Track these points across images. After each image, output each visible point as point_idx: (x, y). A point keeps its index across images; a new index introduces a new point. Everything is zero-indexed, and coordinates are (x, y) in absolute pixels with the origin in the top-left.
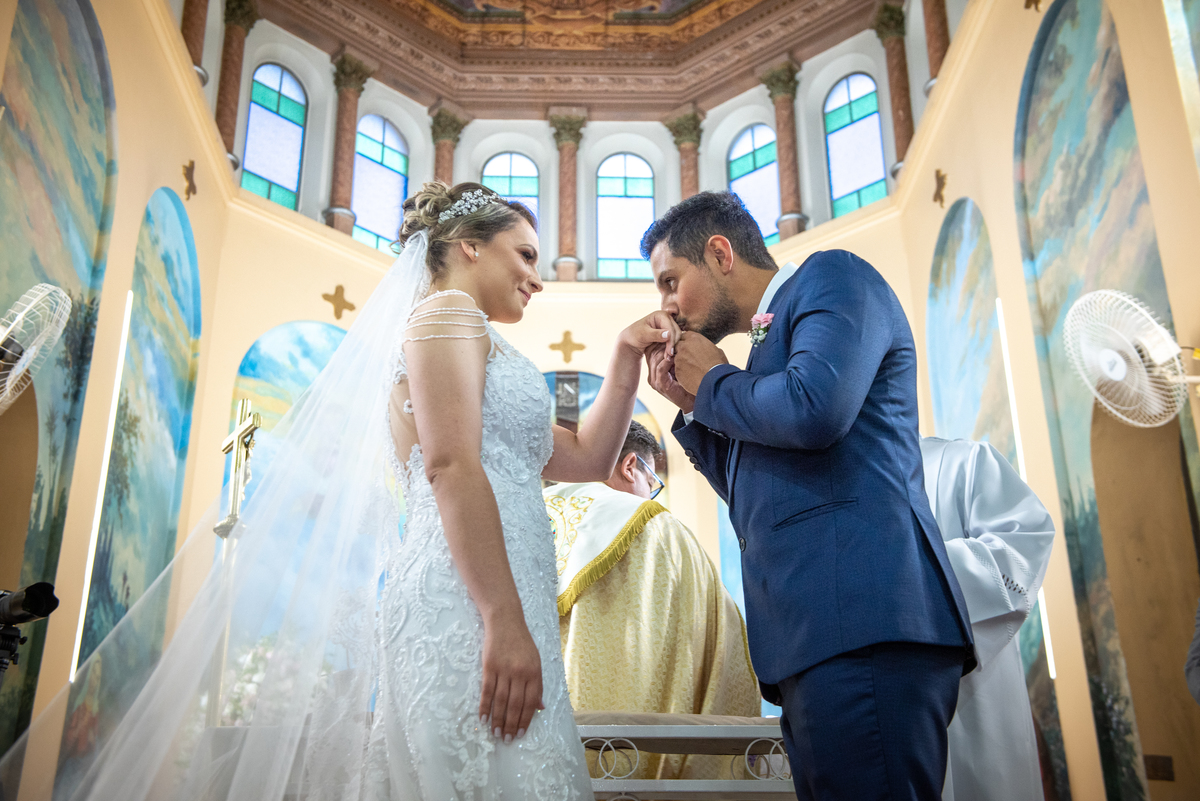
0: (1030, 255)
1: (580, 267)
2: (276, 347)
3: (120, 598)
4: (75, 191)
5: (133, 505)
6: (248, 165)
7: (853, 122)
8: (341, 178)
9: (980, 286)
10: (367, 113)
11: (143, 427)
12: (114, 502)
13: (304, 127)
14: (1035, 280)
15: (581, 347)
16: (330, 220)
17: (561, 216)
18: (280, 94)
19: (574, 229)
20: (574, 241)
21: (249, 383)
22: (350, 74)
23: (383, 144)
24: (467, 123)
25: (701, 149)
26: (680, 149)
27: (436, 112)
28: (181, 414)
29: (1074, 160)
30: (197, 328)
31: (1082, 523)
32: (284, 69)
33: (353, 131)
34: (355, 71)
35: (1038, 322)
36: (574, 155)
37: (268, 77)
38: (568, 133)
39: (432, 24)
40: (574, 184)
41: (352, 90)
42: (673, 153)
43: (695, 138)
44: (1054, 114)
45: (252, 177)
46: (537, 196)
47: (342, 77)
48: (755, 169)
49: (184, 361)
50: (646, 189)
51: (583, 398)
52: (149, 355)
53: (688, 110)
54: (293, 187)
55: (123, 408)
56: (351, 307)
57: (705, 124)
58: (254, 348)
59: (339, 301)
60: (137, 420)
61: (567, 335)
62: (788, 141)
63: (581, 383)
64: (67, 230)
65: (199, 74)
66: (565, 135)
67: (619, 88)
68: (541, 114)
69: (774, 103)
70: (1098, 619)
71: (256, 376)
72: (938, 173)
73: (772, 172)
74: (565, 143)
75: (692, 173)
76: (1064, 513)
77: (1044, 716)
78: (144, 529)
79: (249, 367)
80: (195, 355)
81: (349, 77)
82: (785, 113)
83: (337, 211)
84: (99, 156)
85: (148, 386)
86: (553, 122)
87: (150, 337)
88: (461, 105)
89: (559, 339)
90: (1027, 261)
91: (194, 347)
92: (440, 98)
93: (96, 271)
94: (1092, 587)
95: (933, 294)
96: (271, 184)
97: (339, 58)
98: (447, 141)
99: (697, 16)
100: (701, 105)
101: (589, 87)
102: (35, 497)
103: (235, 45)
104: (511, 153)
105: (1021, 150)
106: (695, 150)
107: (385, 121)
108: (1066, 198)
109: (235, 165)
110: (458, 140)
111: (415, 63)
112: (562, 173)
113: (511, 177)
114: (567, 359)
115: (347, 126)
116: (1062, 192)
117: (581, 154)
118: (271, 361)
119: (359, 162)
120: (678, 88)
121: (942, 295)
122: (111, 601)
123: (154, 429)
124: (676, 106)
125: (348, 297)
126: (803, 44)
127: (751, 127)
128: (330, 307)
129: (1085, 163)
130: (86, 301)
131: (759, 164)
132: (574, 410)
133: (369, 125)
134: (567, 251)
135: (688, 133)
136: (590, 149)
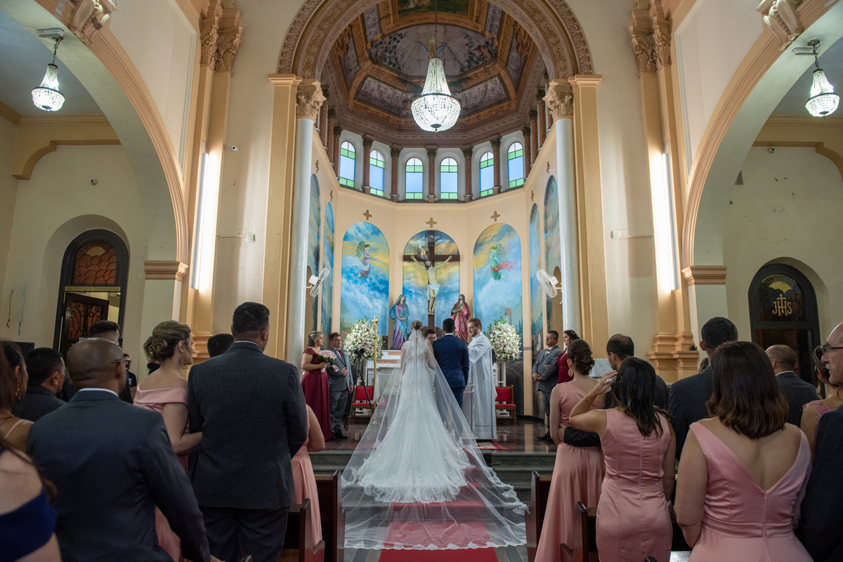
1: (435, 198)
2: (352, 231)
3: (325, 310)
6: (341, 175)
7: (515, 158)
8: (366, 175)
9: (538, 229)
10: (373, 151)
13: (355, 159)
14: (546, 238)
15: (435, 223)
16: (364, 191)
17: (430, 181)
18: (348, 150)
19: (434, 185)
20: (433, 189)
21: (346, 242)
23: (378, 160)
24: (402, 150)
25: (472, 158)
27: (392, 147)
29: (553, 218)
30: (333, 231)
32: (349, 142)
33: (369, 157)
34: (369, 141)
35: (546, 250)
36: (433, 161)
37: (345, 145)
38: (432, 153)
39: (391, 121)
40: (433, 170)
41: (368, 146)
42: (464, 159)
43: (470, 155)
45: (342, 179)
46: (423, 173)
47: (365, 143)
48: (488, 167)
50: (455, 169)
51: (436, 238)
53: (468, 146)
54: (353, 180)
55: (323, 264)
56: (371, 216)
57: (474, 150)
58: (347, 232)
59: (367, 215)
61: (431, 219)
62: (497, 161)
63: (436, 234)
64: (314, 233)
67: (447, 139)
68: (424, 147)
69: (493, 148)
71: (348, 240)
72: (532, 191)
73: (492, 168)
74: (431, 156)
75: (469, 167)
76: (547, 298)
77: (542, 341)
79: (346, 238)
80: (333, 239)
81: (367, 144)
82: (496, 152)
83: (366, 187)
84: (318, 208)
86: (427, 150)
88: (399, 144)
89: (429, 220)
90: (545, 233)
91: (333, 237)
92: (393, 143)
93: (318, 237)
95: (531, 222)
96: (347, 180)
97: (364, 137)
98: (396, 157)
99: (471, 117)
100: (472, 145)
101: (438, 139)
104: (415, 158)
105: (546, 203)
106: (470, 159)
107: (378, 151)
108: (551, 225)
110: (399, 156)
111: (386, 134)
113: (415, 166)
114: (431, 227)
115: (368, 159)
117: (436, 159)
118: (351, 235)
119: (371, 167)
120: (465, 138)
121: (532, 225)
124: (465, 145)
125: (370, 213)
126: (502, 132)
127: (487, 152)
128: (365, 217)
129: (554, 220)
130: (318, 246)
131: (489, 165)
132: (434, 243)
133: (373, 154)
134: (431, 192)
135: (468, 153)
136: (438, 158)
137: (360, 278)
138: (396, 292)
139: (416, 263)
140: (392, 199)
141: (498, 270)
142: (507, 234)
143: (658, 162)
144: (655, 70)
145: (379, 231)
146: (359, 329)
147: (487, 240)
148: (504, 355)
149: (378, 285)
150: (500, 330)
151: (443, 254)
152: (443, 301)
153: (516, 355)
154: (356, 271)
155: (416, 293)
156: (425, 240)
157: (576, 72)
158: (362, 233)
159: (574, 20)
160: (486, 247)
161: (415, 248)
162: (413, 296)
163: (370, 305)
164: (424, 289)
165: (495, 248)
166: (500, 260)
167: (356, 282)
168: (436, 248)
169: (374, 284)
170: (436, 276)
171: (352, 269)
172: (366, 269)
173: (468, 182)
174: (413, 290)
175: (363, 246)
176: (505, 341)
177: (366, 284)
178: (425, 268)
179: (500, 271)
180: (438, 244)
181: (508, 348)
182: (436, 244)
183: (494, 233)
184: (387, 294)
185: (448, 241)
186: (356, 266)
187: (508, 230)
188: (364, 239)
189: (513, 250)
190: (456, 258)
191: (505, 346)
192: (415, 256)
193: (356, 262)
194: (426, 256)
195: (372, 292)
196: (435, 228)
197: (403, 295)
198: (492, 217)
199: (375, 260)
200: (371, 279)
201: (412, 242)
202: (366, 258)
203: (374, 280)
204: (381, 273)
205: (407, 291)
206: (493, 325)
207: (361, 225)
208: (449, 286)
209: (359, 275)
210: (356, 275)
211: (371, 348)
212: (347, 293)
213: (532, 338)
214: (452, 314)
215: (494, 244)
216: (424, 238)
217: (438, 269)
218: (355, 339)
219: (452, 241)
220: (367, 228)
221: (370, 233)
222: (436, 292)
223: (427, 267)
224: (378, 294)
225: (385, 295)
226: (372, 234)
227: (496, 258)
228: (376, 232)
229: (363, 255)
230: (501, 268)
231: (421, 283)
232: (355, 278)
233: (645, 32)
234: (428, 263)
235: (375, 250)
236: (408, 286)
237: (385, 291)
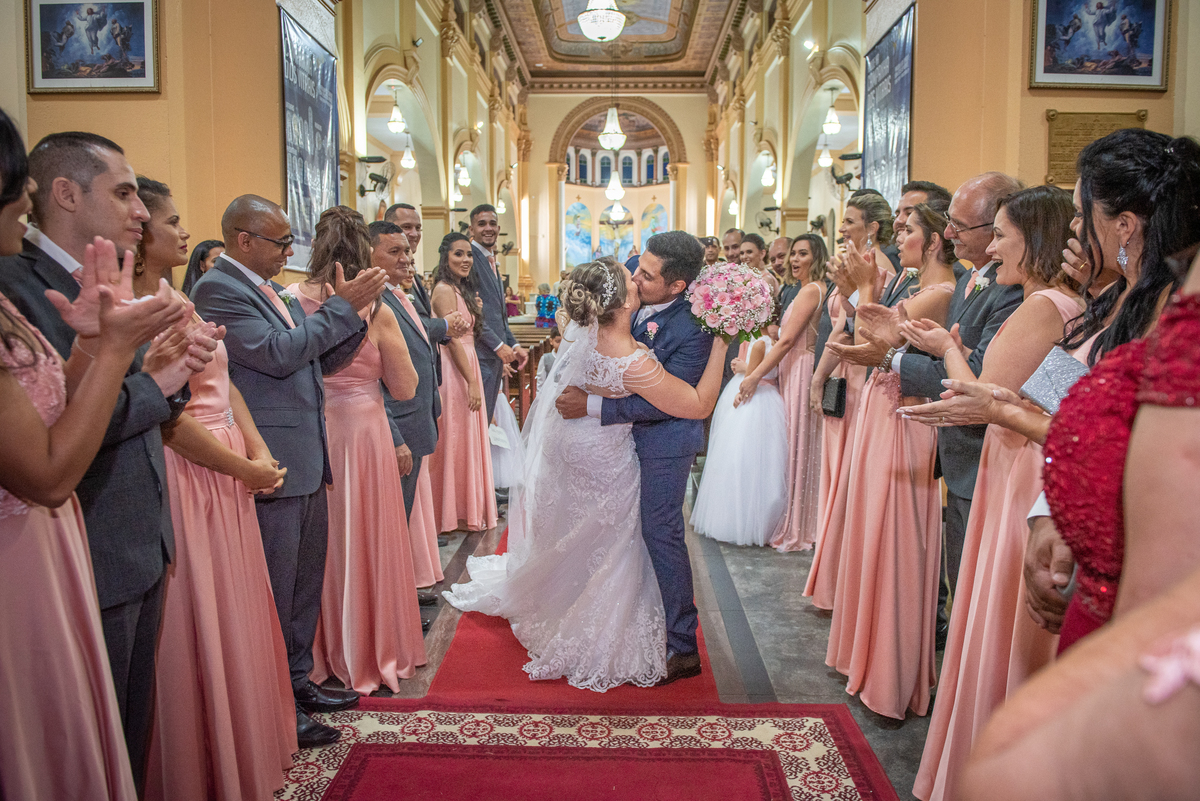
59: (578, 198)
79: (567, 213)
138: (596, 244)
139: (607, 225)
140: (593, 186)
141: (655, 231)
143: (710, 202)
144: (712, 160)
147: (649, 213)
149: (585, 240)
151: (623, 220)
152: (623, 248)
154: (573, 233)
155: (607, 244)
157: (680, 161)
158: (576, 210)
159: (680, 134)
160: (649, 216)
161: (606, 216)
163: (581, 252)
164: (612, 241)
165: (654, 218)
166: (657, 225)
167: (573, 239)
169: (583, 239)
170: (619, 235)
171: (571, 232)
172: (578, 230)
174: (606, 242)
175: (576, 217)
177: (579, 239)
183: (653, 209)
184: (591, 245)
186: (573, 229)
187: (661, 208)
188: (578, 213)
189: (664, 220)
190: (631, 223)
192: (607, 222)
193: (573, 227)
194: (613, 222)
195: (582, 244)
198: (652, 199)
199: (584, 225)
201: (605, 213)
203: (583, 237)
204: (587, 233)
205: (602, 242)
207: (575, 204)
208: (627, 240)
209: (576, 235)
210: (573, 235)
215: (653, 215)
217: (620, 229)
219: (629, 212)
220: (579, 206)
221: (580, 209)
223: (614, 229)
224: (585, 245)
225: (589, 246)
226: (582, 209)
227: (654, 224)
228: (584, 207)
230: (657, 230)
231: (610, 238)
232: (573, 237)
233: (708, 143)
234: (615, 226)
235: (583, 219)
236: (602, 240)
237: (589, 243)
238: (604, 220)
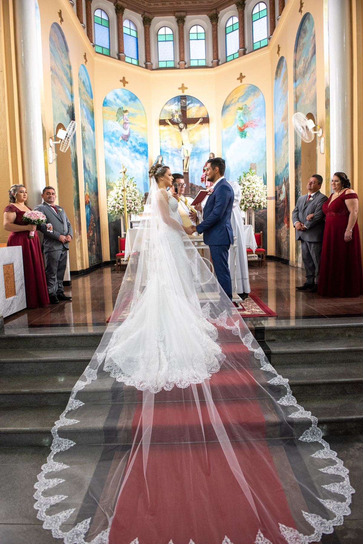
0: (295, 81)
1: (185, 64)
2: (110, 97)
3: (88, 169)
4: (65, 78)
5: (87, 147)
6: (97, 44)
7: (260, 19)
8: (121, 44)
9: (286, 82)
10: (125, 19)
11: (86, 128)
12: (84, 148)
13: (109, 28)
14: (296, 88)
15: (186, 88)
16: (119, 59)
17: (180, 48)
18: (101, 18)
19: (184, 52)
20: (184, 56)
21: (106, 108)
22: (120, 9)
23: (130, 29)
24: (152, 19)
25: (218, 24)
26: (212, 24)
27: (144, 16)
28: (92, 120)
29: (306, 61)
30: (92, 97)
31: (298, 151)
32: (102, 10)
33: (122, 26)
34: (121, 8)
35: (295, 99)
36: (183, 28)
37: (98, 13)
38: (181, 21)
40: (183, 37)
41: (120, 14)
42: (210, 25)
43: (216, 21)
44: (303, 44)
45: (98, 46)
46: (173, 41)
47: (118, 11)
48: (233, 31)
49: (90, 106)
50: (203, 36)
51: (187, 103)
52: (84, 109)
53: (214, 12)
54: (108, 48)
55: (82, 126)
56: (127, 83)
57: (219, 15)
58: (105, 98)
59: (124, 81)
60: (84, 127)
61: (183, 85)
62: (242, 24)
63: (187, 99)
64: (65, 90)
65: (83, 26)
66: (180, 22)
67: (194, 5)
68: (173, 14)
69: (238, 11)
70: (299, 173)
71: (107, 106)
72: (279, 45)
73: (237, 32)
74: (180, 24)
75: (215, 32)
76: (295, 148)
77: (288, 190)
78: (90, 151)
79: (105, 104)
80: (93, 104)
81: (120, 11)
82: (241, 15)
83: (121, 54)
84: (68, 66)
85: (85, 117)
86: (176, 17)
87: (83, 105)
88: (149, 13)
89: (181, 86)
90: (294, 82)
91: (92, 102)
92: (144, 12)
93: (72, 97)
94: (298, 166)
95: (276, 79)
96: (103, 47)
97: (116, 4)
98: (148, 26)
100: (218, 10)
101: (186, 5)
102: (71, 155)
103: (89, 7)
104: (165, 27)
105: (296, 50)
106: (217, 25)
107: (130, 21)
108: (303, 69)
109: (94, 46)
110: (150, 24)
112: (179, 34)
113: (165, 35)
114: (183, 92)
115: (121, 27)
116: (303, 68)
117: (184, 27)
118: (110, 101)
119: (125, 36)
120: (212, 4)
121: (278, 79)
122: (87, 170)
123: (88, 127)
124: (212, 10)
125: (126, 80)
127: (232, 17)
128: (122, 83)
129: (308, 63)
130: (71, 105)
131: (234, 30)
132: (186, 107)
133: (126, 23)
134: (182, 59)
135: (214, 19)
136: (187, 25)
137: (121, 141)
138: (154, 153)
139: (171, 126)
140: (146, 67)
141: (244, 129)
142: (252, 94)
145: (136, 98)
146: (120, 186)
147: (233, 102)
148: (253, 205)
149: (138, 147)
150: (249, 181)
151: (195, 117)
152: (196, 160)
153: (264, 204)
154: (117, 135)
155: (172, 154)
156: (178, 105)
158: (120, 100)
160: (233, 109)
161: (169, 112)
162: (170, 157)
163: (133, 166)
164: (179, 150)
165: (241, 109)
166: (246, 119)
167: (118, 145)
168: (187, 112)
169: (134, 147)
170: (189, 138)
171: (113, 133)
172: (126, 133)
173: (215, 48)
174: (169, 152)
175: (122, 112)
176: (254, 191)
177: (127, 147)
178: (179, 130)
179: (246, 130)
180: (189, 109)
181: (256, 198)
182: (188, 108)
183: (240, 94)
184: (147, 156)
185: (198, 105)
186: (117, 131)
187: (254, 89)
188: (123, 105)
189: (258, 109)
190: (206, 120)
191: (254, 196)
192: (170, 120)
193: (116, 126)
194: (179, 120)
195: (133, 154)
196: (186, 93)
197: (161, 155)
198: (238, 79)
199: (134, 124)
200: (131, 142)
201: (167, 108)
202: (125, 123)
203: (134, 143)
204: (140, 137)
205: (164, 152)
206: (243, 177)
207: (119, 92)
208: (201, 147)
209: (121, 139)
210: (117, 138)
211: (131, 203)
212: (110, 155)
213: (276, 188)
214: (204, 170)
215: (240, 105)
216: (176, 103)
217: (190, 131)
218: (116, 196)
219: (202, 105)
220: (125, 95)
221: (127, 100)
222: (190, 151)
223: (181, 129)
224: (138, 155)
225: (145, 157)
226: (130, 100)
227: (242, 118)
228: (134, 98)
229: (122, 120)
230: (247, 127)
231: (177, 145)
232: (116, 142)
234: (182, 125)
235: (133, 115)
236: (165, 148)
237: (145, 153)
238: (167, 118)
